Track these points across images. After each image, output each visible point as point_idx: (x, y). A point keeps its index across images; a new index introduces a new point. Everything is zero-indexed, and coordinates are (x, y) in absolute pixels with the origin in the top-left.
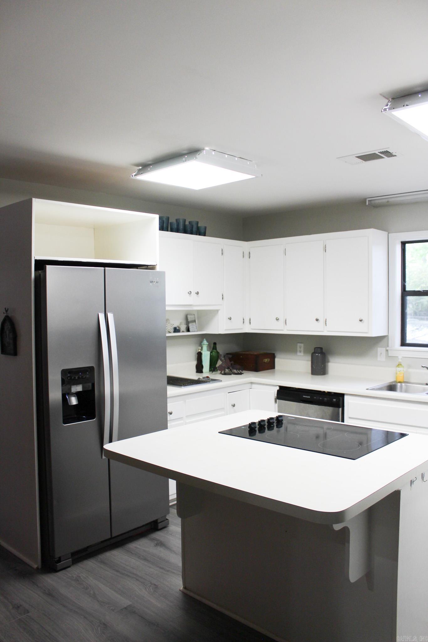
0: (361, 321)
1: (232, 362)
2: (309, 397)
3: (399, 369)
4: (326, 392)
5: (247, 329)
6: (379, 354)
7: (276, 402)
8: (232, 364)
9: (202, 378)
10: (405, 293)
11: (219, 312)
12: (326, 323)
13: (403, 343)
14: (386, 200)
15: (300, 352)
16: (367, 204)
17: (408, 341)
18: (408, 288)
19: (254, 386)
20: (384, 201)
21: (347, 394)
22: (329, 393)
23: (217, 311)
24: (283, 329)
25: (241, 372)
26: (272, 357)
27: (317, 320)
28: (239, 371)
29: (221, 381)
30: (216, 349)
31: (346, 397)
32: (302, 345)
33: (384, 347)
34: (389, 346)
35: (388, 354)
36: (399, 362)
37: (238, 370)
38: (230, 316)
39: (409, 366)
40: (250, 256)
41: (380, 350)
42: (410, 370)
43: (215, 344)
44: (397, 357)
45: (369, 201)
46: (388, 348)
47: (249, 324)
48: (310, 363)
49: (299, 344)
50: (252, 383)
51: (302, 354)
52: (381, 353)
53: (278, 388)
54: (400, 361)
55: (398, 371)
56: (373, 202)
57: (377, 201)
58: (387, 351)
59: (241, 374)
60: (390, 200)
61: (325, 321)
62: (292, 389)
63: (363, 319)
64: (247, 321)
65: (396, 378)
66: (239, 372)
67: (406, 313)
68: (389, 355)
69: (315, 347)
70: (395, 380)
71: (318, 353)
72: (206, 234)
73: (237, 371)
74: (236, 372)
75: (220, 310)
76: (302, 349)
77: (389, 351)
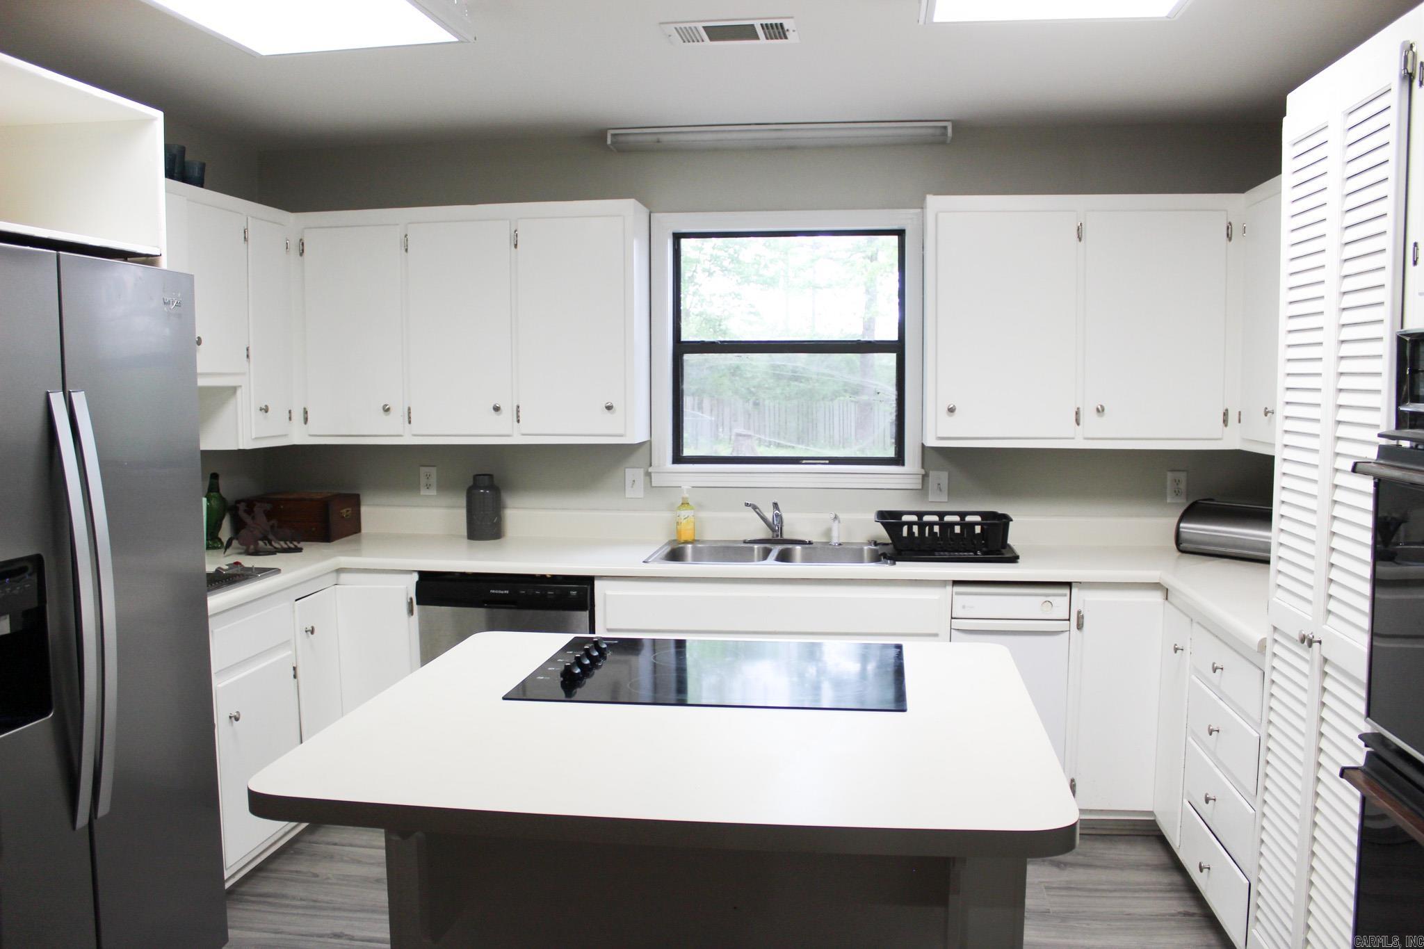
0: (609, 408)
1: (274, 522)
2: (507, 592)
3: (684, 513)
4: (548, 576)
5: (299, 436)
6: (628, 483)
7: (411, 612)
8: (272, 527)
9: (227, 567)
10: (681, 348)
11: (239, 392)
12: (518, 416)
13: (678, 458)
14: (654, 138)
15: (428, 487)
16: (609, 142)
17: (687, 452)
18: (685, 337)
19: (344, 577)
20: (649, 138)
21: (601, 577)
22: (555, 579)
23: (234, 390)
24: (401, 433)
25: (296, 546)
26: (354, 502)
27: (497, 409)
28: (291, 543)
29: (277, 571)
30: (218, 491)
31: (597, 584)
32: (433, 471)
33: (641, 468)
34: (653, 464)
35: (651, 482)
36: (683, 498)
37: (288, 543)
38: (266, 404)
39: (700, 507)
40: (303, 250)
41: (633, 474)
42: (703, 514)
43: (215, 476)
44: (680, 487)
45: (613, 135)
46: (650, 470)
47: (303, 421)
48: (463, 512)
49: (423, 470)
50: (339, 571)
51: (433, 492)
52: (634, 481)
53: (416, 577)
54: (687, 495)
55: (683, 518)
56: (621, 139)
57: (631, 138)
58: (648, 475)
59: (300, 550)
60: (664, 138)
61: (515, 412)
62: (451, 577)
63: (614, 405)
64: (298, 416)
65: (678, 532)
66: (292, 546)
67: (683, 391)
68: (653, 485)
69: (476, 473)
70: (675, 538)
71: (485, 488)
72: (205, 185)
73: (286, 544)
74: (285, 546)
75: (240, 386)
76: (433, 480)
77: (653, 474)
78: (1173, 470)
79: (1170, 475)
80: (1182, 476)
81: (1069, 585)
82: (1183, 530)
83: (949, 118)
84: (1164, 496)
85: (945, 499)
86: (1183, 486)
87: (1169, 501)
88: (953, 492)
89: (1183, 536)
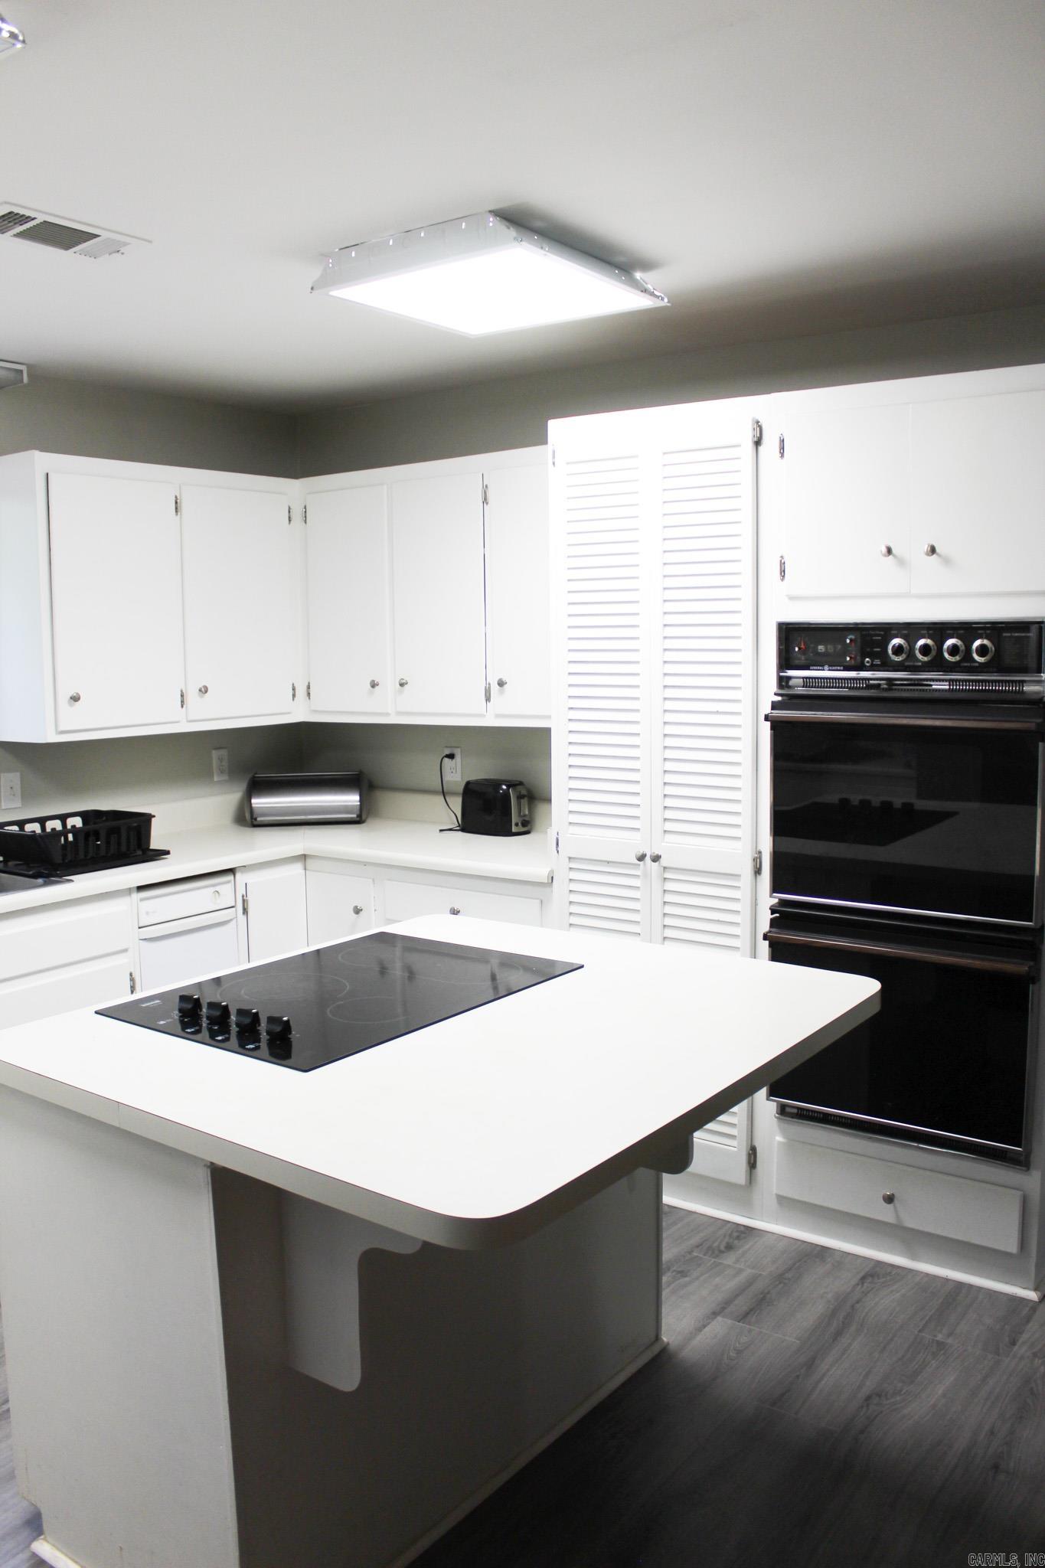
78: (217, 749)
79: (214, 753)
80: (224, 753)
81: (231, 871)
82: (257, 806)
83: (26, 362)
84: (210, 775)
85: (19, 804)
86: (225, 763)
87: (216, 779)
88: (28, 795)
89: (256, 812)
